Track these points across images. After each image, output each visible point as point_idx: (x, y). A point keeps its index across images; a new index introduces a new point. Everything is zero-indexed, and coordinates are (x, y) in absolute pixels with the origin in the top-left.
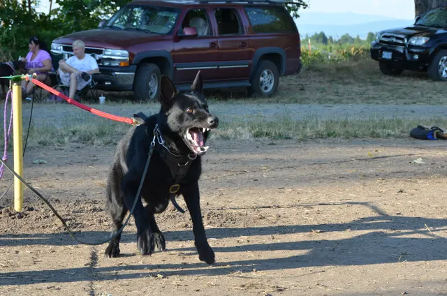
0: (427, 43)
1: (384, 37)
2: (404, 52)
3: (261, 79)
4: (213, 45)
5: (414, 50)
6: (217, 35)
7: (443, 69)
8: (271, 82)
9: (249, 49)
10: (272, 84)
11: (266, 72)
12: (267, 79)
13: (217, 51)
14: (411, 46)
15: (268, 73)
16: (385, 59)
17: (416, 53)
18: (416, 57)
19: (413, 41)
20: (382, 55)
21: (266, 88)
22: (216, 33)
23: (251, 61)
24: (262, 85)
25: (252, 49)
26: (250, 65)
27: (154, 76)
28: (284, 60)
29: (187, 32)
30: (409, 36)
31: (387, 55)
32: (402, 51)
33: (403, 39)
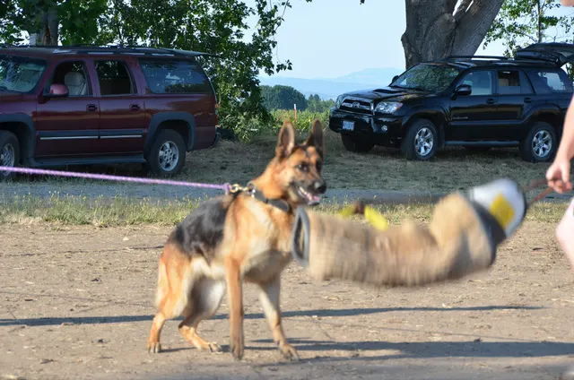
0: (398, 110)
1: (346, 101)
2: (370, 121)
3: (161, 153)
4: (92, 109)
5: (384, 120)
6: (99, 95)
7: (421, 144)
8: (174, 158)
9: (143, 115)
10: (176, 161)
11: (167, 145)
12: (168, 153)
13: (98, 116)
14: (379, 114)
15: (171, 146)
16: (345, 130)
17: (386, 123)
18: (385, 128)
19: (381, 108)
20: (342, 125)
21: (168, 165)
22: (97, 92)
23: (146, 131)
24: (161, 160)
25: (147, 114)
26: (144, 135)
27: (9, 147)
28: (193, 128)
29: (56, 91)
30: (376, 101)
31: (348, 126)
32: (367, 120)
33: (368, 104)
